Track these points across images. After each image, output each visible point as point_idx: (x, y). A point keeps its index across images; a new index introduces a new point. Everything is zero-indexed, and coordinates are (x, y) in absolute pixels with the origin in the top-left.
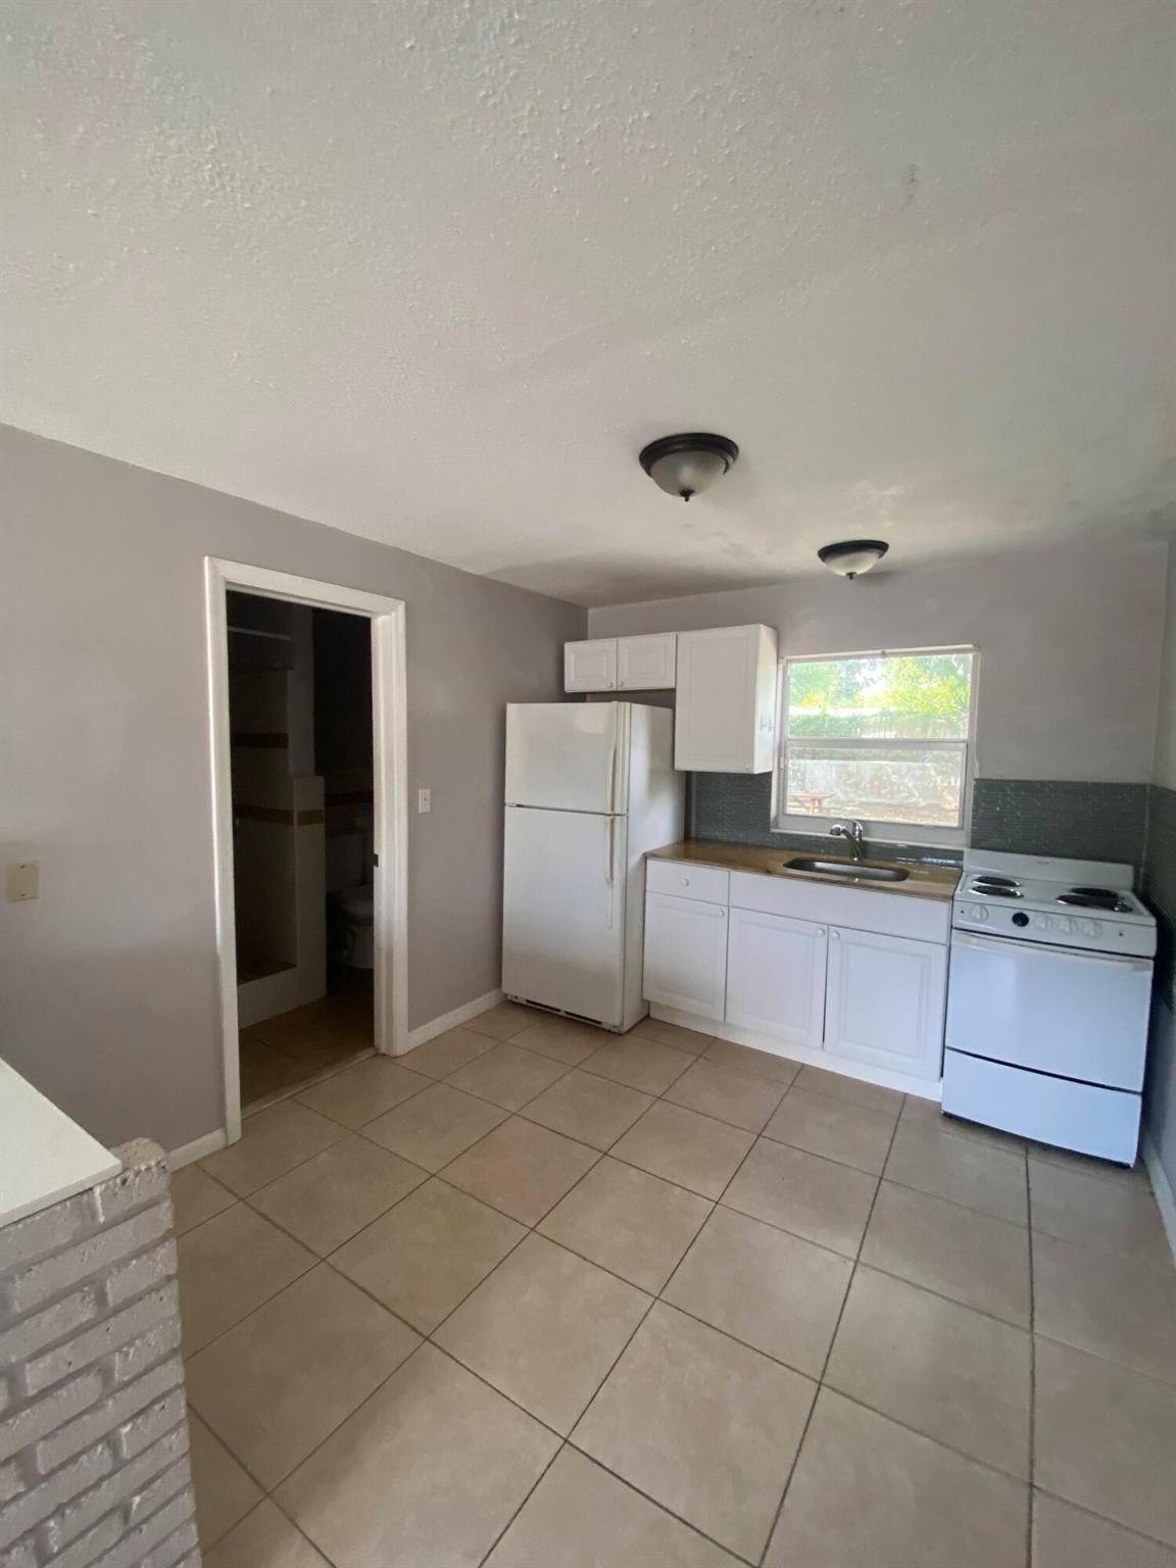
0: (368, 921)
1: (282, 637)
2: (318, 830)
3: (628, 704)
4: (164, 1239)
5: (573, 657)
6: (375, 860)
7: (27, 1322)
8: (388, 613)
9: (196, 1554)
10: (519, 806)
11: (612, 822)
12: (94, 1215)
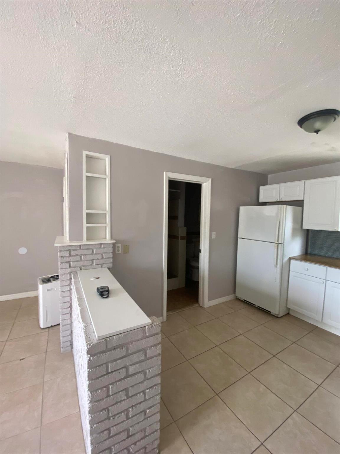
0: (198, 268)
1: (177, 191)
2: (185, 241)
3: (285, 206)
4: (159, 344)
5: (262, 190)
6: (200, 251)
7: (131, 356)
8: (207, 182)
9: (159, 431)
10: (243, 238)
11: (278, 246)
12: (146, 333)
